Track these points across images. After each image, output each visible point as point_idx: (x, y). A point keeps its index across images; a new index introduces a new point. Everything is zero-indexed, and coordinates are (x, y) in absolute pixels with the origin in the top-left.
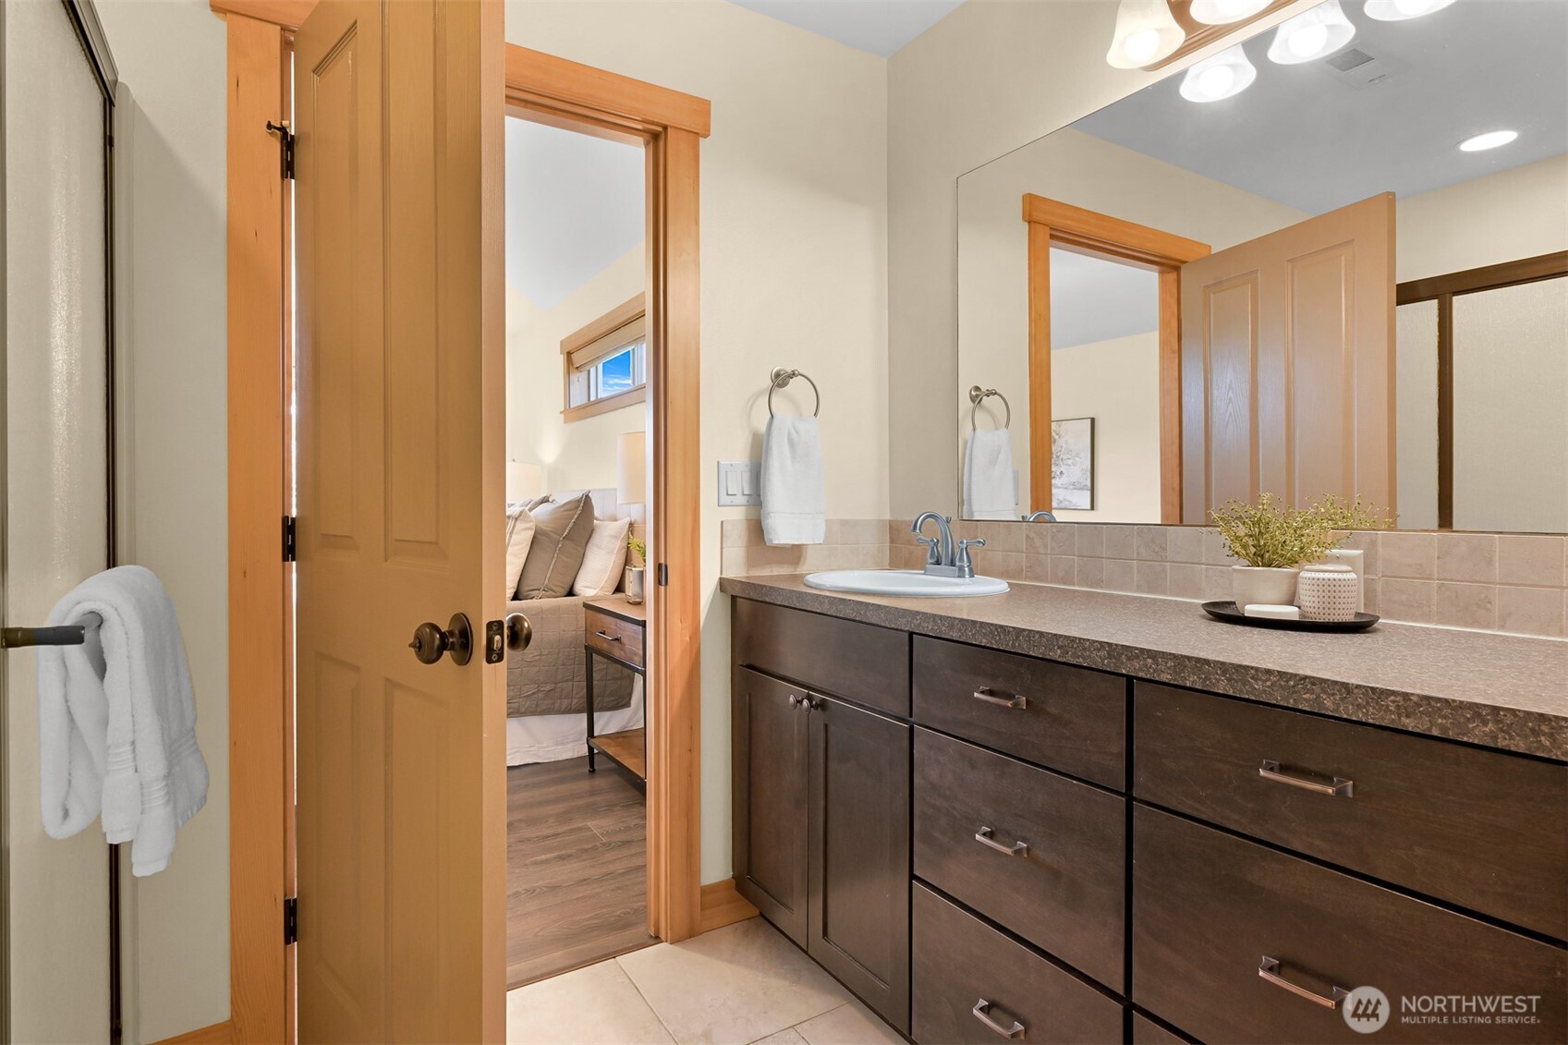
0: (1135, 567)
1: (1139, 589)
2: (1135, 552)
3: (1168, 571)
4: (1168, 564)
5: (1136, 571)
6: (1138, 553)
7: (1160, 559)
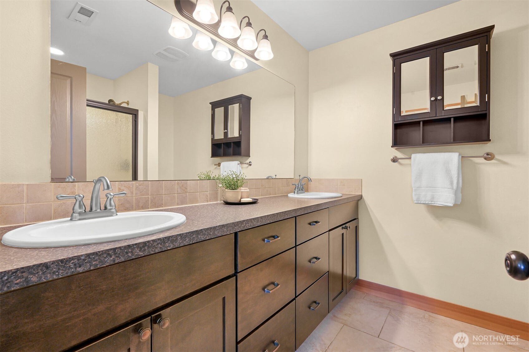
0: (176, 196)
1: (178, 204)
2: (176, 191)
3: (188, 196)
4: (188, 194)
5: (176, 198)
6: (177, 191)
7: (185, 192)
